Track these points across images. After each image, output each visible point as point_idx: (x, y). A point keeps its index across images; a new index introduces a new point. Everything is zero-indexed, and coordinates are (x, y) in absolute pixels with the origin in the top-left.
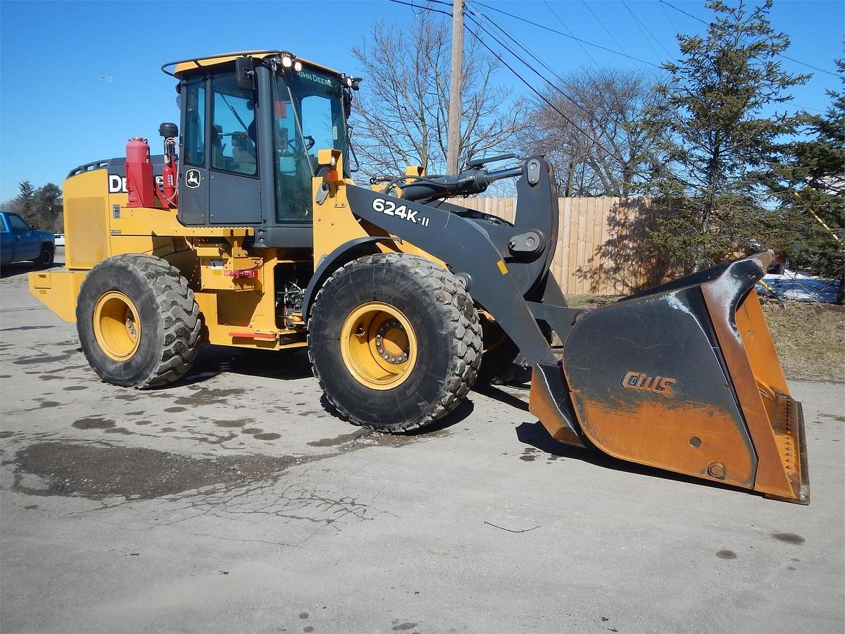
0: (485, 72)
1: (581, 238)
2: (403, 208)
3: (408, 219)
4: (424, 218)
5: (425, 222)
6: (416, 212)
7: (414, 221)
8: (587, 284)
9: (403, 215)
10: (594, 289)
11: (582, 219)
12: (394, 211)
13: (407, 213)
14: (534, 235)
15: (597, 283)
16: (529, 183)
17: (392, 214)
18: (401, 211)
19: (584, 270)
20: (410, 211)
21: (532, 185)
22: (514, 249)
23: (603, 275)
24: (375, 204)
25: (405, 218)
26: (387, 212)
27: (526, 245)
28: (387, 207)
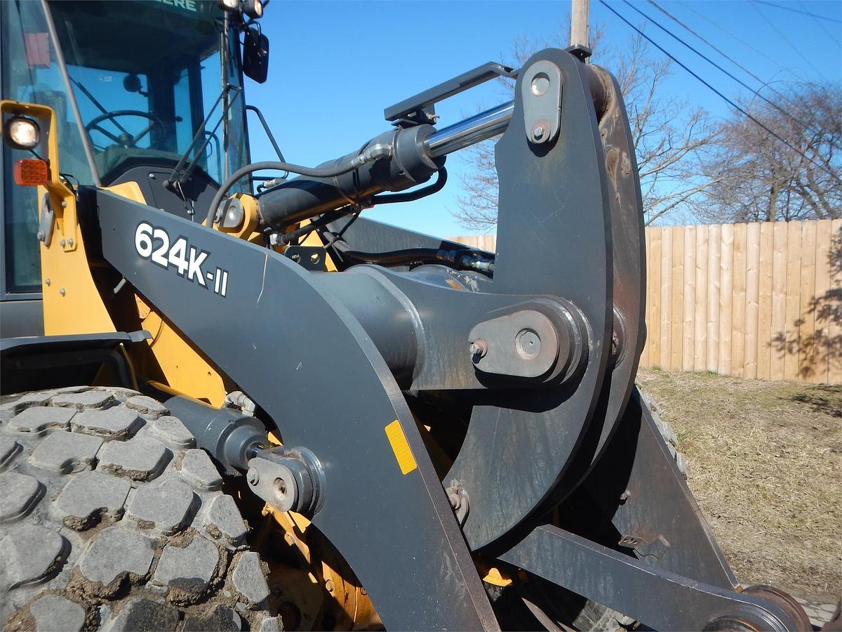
0: (650, 81)
1: (778, 287)
2: (181, 244)
3: (191, 276)
4: (219, 271)
5: (221, 283)
6: (203, 256)
7: (202, 281)
8: (792, 363)
9: (182, 264)
10: (806, 371)
11: (779, 257)
12: (166, 256)
13: (187, 259)
14: (539, 320)
15: (812, 360)
16: (533, 146)
17: (164, 262)
18: (178, 255)
19: (788, 338)
20: (193, 251)
21: (542, 148)
22: (484, 366)
23: (822, 349)
24: (140, 237)
25: (186, 272)
26: (158, 257)
27: (515, 356)
28: (157, 243)
